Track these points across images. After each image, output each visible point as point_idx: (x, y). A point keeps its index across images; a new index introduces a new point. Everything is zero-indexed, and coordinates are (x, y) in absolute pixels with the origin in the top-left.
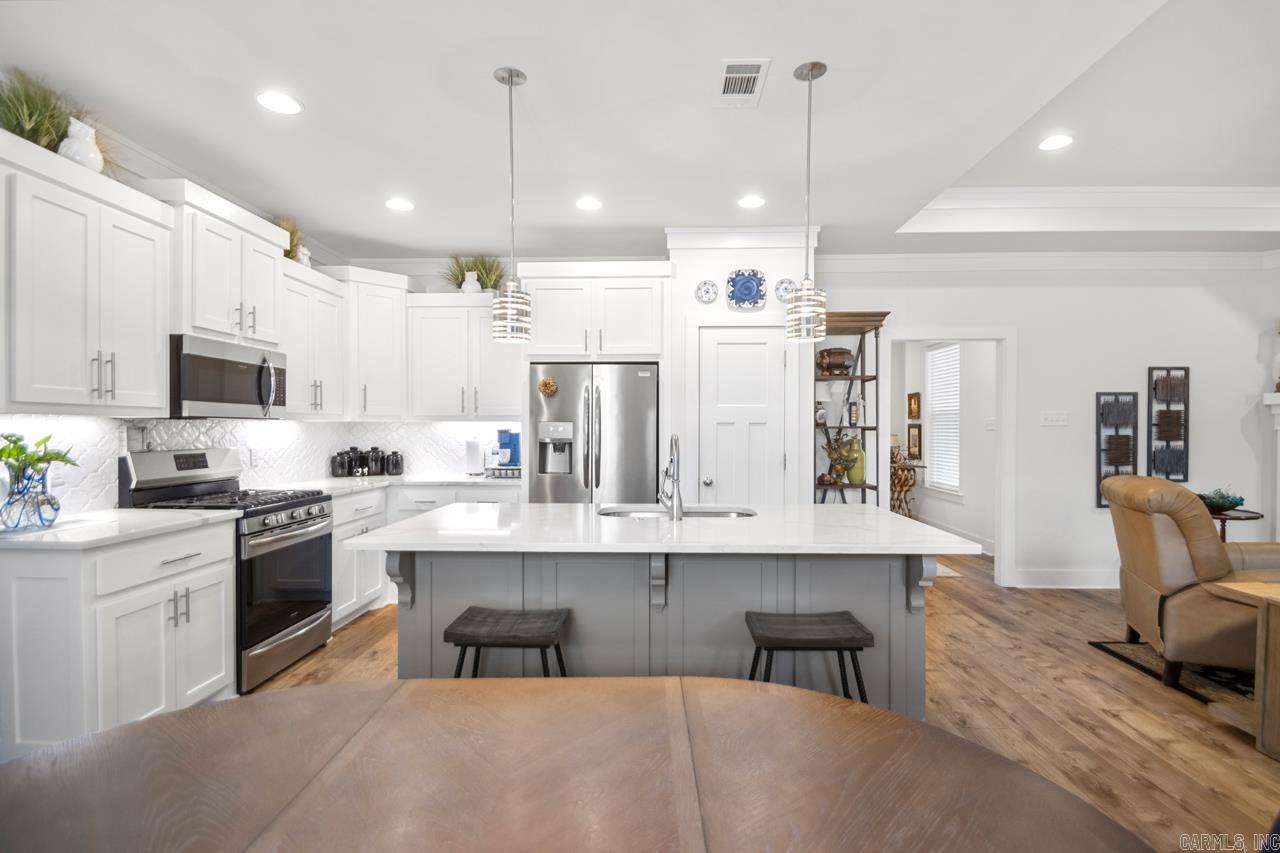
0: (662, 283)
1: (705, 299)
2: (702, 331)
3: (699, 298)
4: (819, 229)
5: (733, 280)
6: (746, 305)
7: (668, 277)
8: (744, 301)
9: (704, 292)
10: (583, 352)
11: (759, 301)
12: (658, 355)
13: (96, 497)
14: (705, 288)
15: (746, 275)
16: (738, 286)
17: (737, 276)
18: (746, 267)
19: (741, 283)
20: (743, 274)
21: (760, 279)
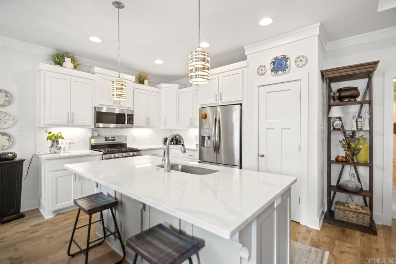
0: (243, 70)
1: (261, 74)
2: (260, 88)
3: (258, 73)
4: (319, 24)
5: (273, 62)
6: (280, 72)
7: (246, 67)
8: (279, 71)
9: (261, 71)
10: (216, 102)
11: (286, 69)
12: (242, 100)
13: (84, 147)
14: (261, 69)
15: (280, 58)
16: (276, 64)
17: (275, 60)
18: (279, 55)
19: (277, 63)
20: (278, 58)
21: (287, 59)
